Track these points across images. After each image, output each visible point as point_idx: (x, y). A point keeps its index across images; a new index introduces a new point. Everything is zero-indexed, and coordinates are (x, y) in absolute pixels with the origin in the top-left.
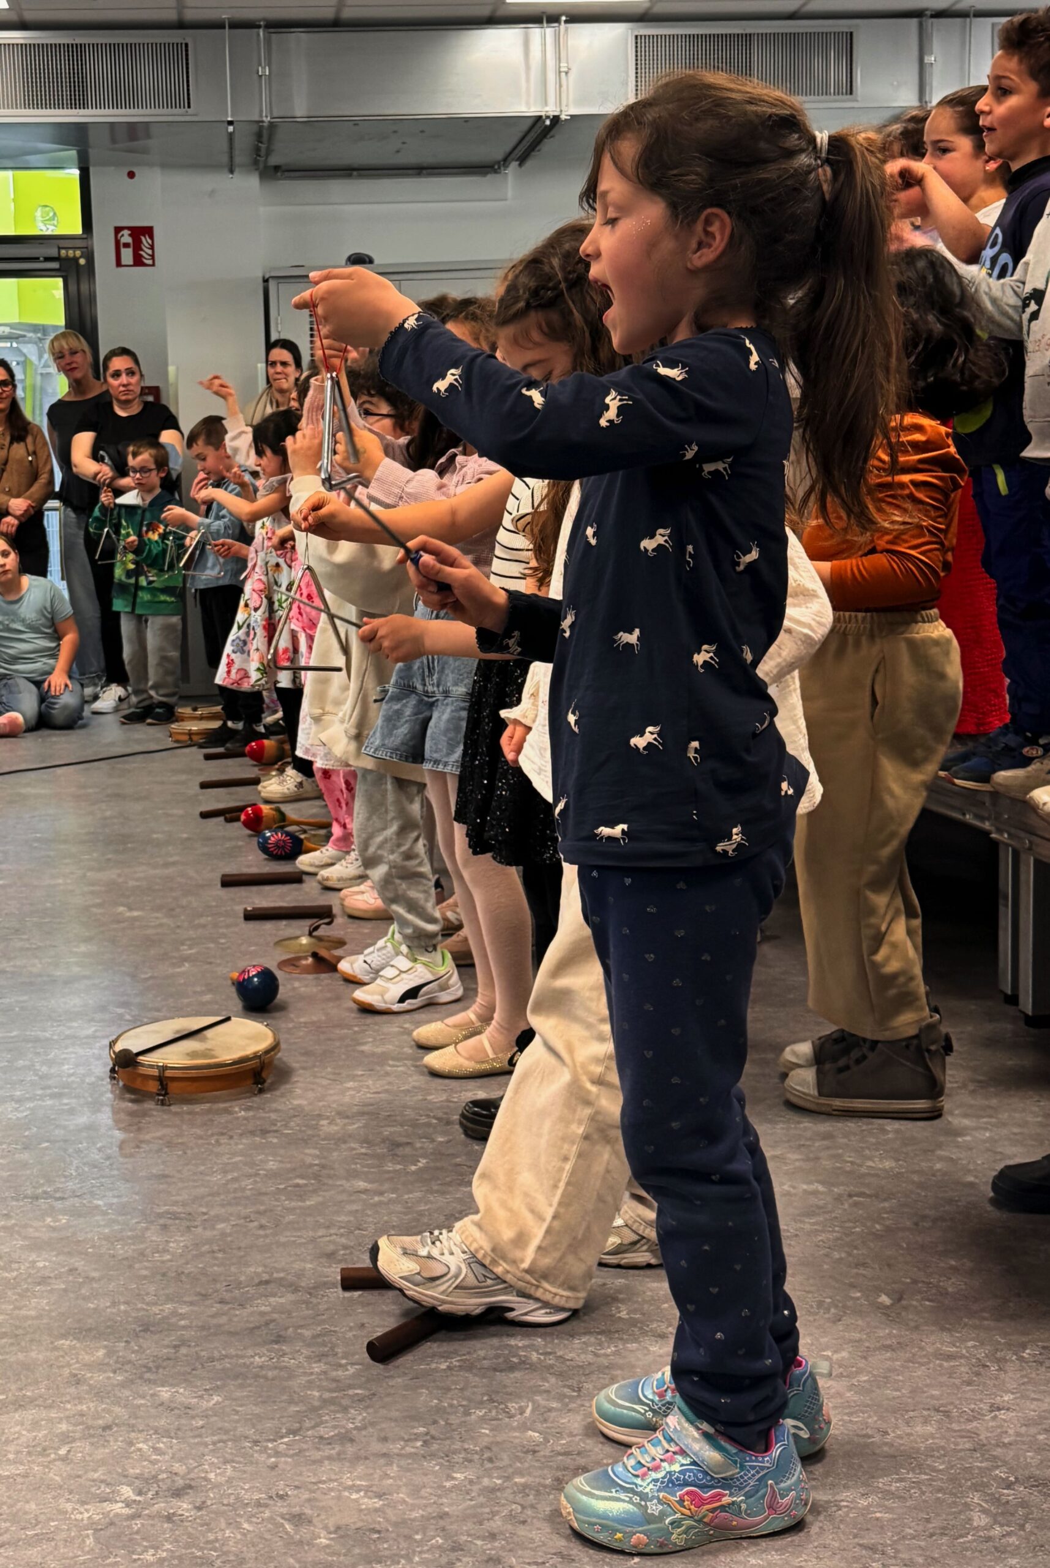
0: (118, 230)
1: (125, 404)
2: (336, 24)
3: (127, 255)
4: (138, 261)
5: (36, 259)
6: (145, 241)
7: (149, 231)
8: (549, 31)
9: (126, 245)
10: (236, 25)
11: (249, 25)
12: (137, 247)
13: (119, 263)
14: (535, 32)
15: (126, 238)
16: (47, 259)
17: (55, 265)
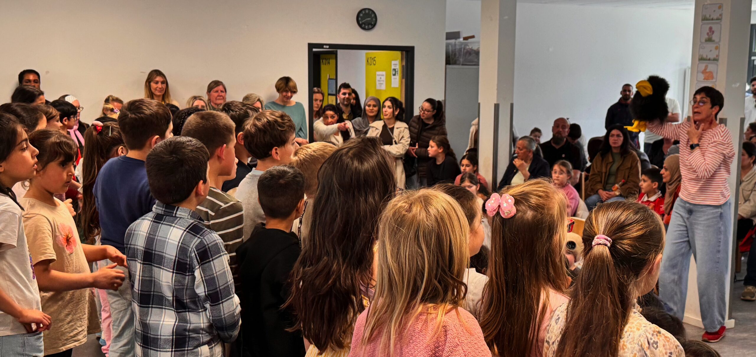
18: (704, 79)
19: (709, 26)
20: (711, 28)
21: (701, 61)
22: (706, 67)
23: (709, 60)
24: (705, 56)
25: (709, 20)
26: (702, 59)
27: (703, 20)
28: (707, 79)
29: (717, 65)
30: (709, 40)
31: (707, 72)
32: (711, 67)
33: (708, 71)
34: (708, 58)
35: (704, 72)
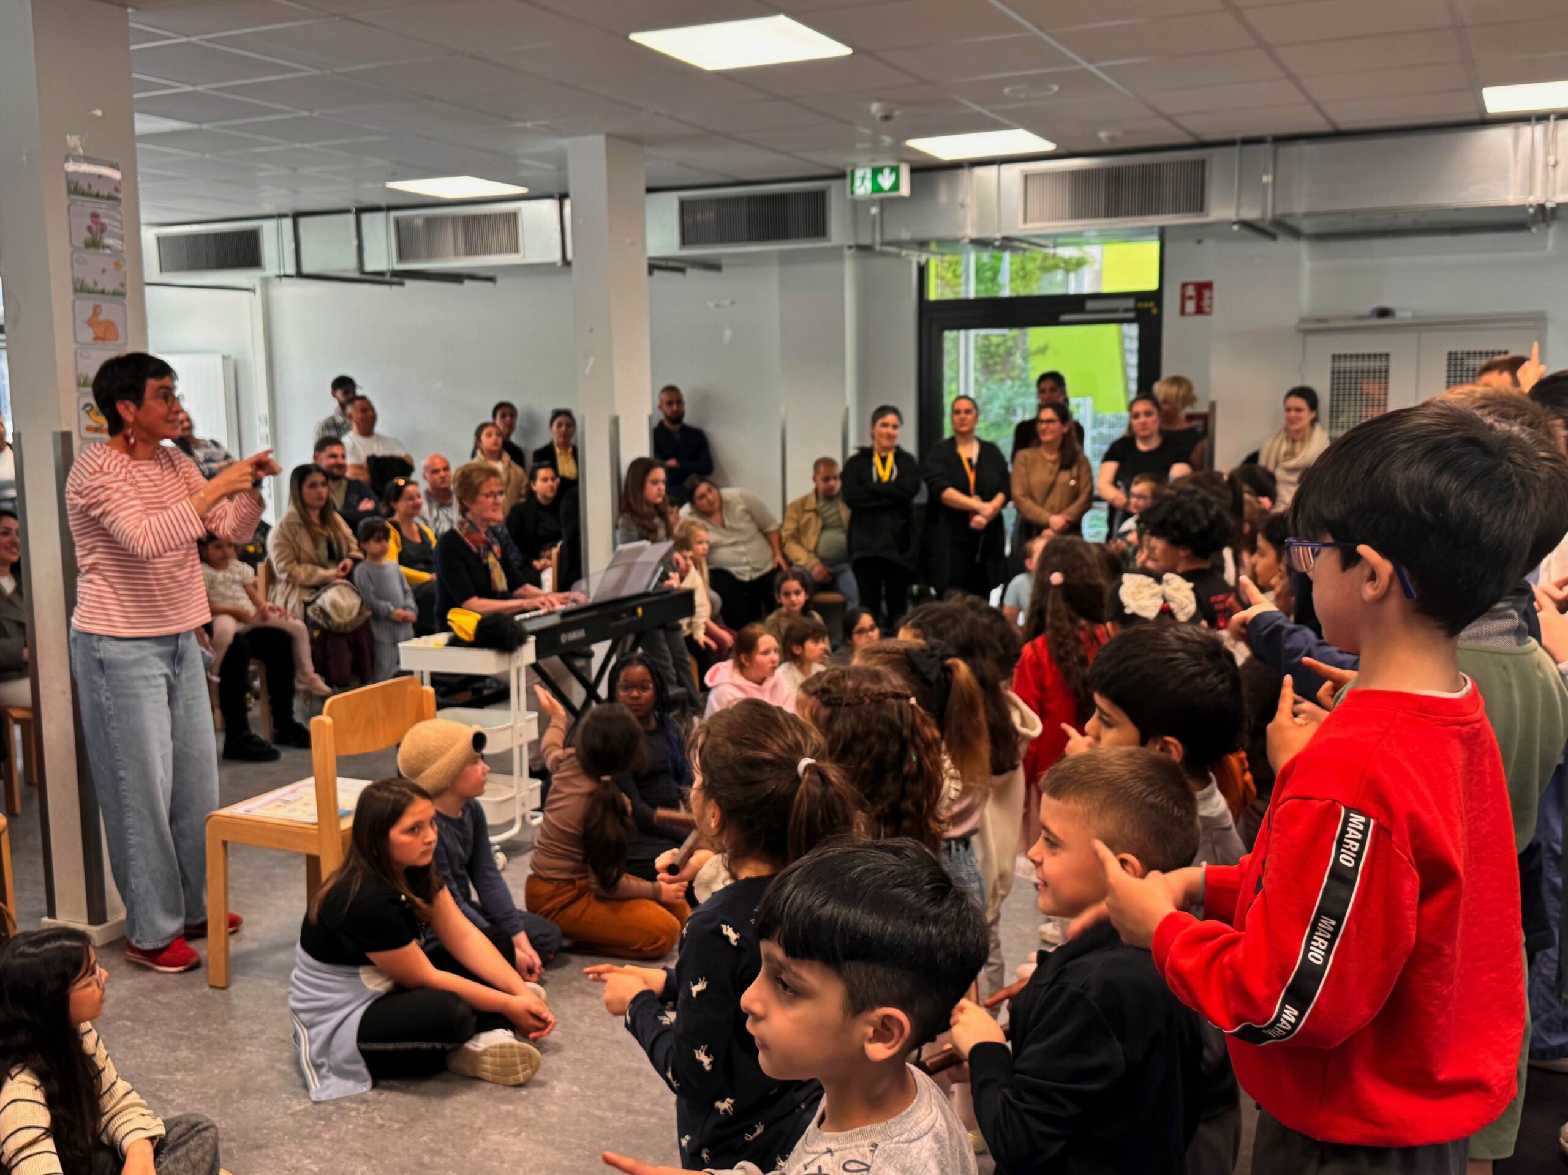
0: (1184, 286)
1: (1145, 439)
2: (1339, 135)
3: (1191, 306)
4: (1199, 310)
5: (1115, 311)
6: (1206, 294)
7: (1208, 285)
8: (1539, 129)
9: (1191, 298)
10: (1247, 141)
11: (1258, 141)
12: (1199, 298)
13: (1183, 312)
14: (1526, 130)
15: (1191, 291)
16: (1127, 310)
17: (1131, 315)
18: (96, 338)
19: (90, 210)
20: (95, 216)
21: (80, 295)
22: (96, 310)
23: (103, 292)
24: (90, 283)
25: (89, 195)
26: (82, 289)
27: (71, 192)
28: (103, 339)
29: (124, 305)
30: (94, 244)
31: (100, 323)
32: (109, 311)
33: (101, 318)
34: (100, 287)
35: (92, 322)
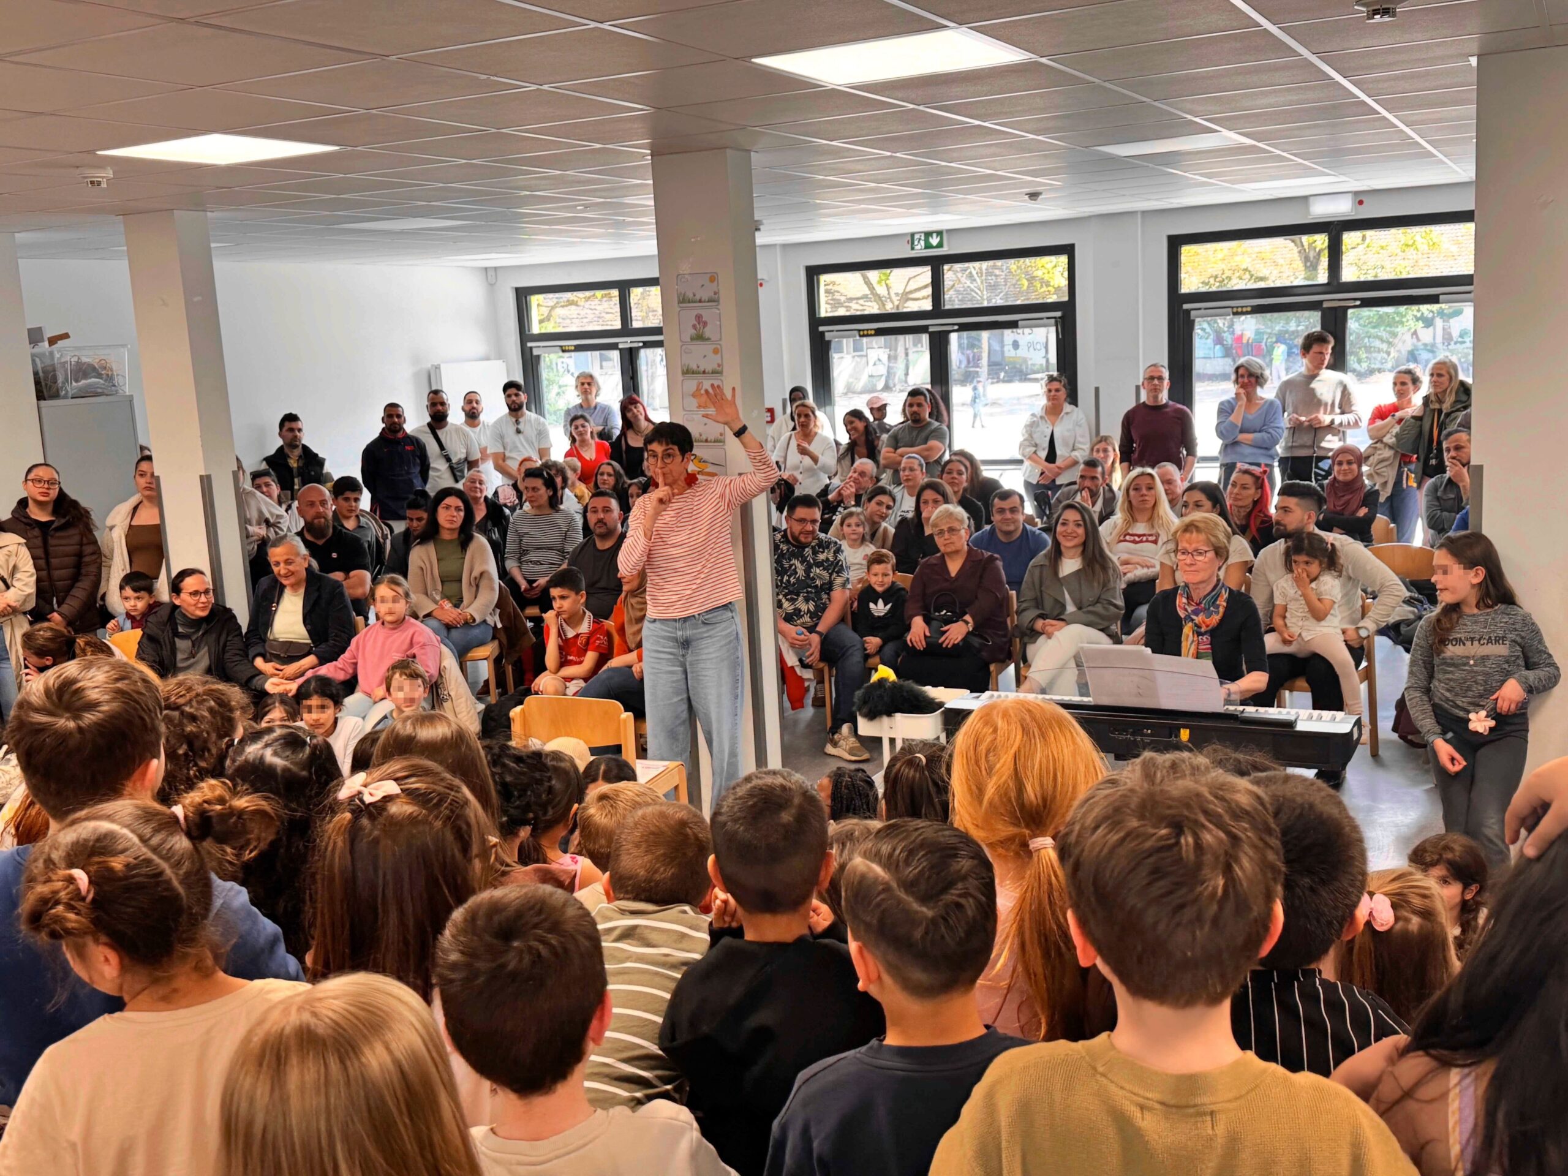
18: (699, 407)
19: (695, 312)
20: (699, 318)
21: (688, 377)
22: (699, 385)
23: (704, 372)
24: (694, 367)
25: (695, 302)
26: (687, 372)
27: (680, 302)
30: (700, 337)
31: (702, 395)
33: (703, 392)
34: (702, 369)
35: (696, 394)
